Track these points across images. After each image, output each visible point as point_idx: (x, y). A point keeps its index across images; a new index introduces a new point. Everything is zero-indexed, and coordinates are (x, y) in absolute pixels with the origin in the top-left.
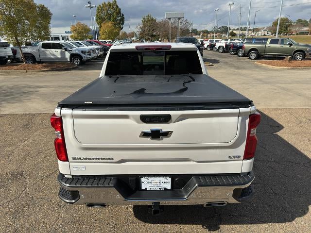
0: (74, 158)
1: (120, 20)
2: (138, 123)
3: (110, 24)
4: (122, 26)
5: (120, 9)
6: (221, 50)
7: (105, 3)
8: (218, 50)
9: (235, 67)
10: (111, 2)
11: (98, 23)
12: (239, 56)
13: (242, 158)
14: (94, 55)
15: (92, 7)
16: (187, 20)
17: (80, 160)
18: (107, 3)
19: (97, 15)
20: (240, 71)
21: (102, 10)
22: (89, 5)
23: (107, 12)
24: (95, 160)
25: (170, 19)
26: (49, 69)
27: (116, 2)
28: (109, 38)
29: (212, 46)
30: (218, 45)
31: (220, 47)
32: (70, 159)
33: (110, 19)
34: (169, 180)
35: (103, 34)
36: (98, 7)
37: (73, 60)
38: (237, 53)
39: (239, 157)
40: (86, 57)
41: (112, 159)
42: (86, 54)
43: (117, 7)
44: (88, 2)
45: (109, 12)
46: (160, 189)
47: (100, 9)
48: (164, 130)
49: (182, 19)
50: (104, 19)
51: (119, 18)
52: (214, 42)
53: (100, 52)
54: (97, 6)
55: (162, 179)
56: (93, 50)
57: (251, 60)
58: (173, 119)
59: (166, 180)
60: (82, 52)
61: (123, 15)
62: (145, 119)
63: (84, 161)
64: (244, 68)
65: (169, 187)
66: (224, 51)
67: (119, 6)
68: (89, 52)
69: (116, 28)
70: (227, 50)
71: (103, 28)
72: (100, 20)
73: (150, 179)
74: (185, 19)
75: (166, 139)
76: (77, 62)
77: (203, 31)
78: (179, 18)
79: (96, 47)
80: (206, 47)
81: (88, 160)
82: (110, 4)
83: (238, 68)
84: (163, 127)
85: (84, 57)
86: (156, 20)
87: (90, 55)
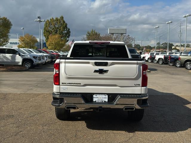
0: (63, 83)
1: (66, 34)
2: (93, 66)
3: (57, 36)
4: (68, 39)
5: (66, 25)
6: (161, 62)
7: (53, 18)
8: (158, 62)
9: (170, 73)
10: (59, 18)
11: (45, 36)
12: (176, 67)
13: (141, 85)
14: (43, 61)
15: (42, 21)
16: (129, 36)
17: (65, 84)
18: (55, 19)
19: (45, 29)
20: (173, 76)
21: (49, 24)
22: (38, 20)
23: (55, 26)
24: (72, 85)
25: (113, 34)
26: (4, 69)
27: (63, 18)
28: (55, 49)
29: (152, 58)
30: (157, 57)
31: (159, 59)
32: (61, 84)
33: (56, 33)
34: (107, 96)
35: (49, 45)
36: (46, 22)
37: (25, 64)
38: (175, 65)
39: (139, 85)
40: (36, 62)
41: (80, 84)
42: (37, 59)
43: (64, 22)
44: (38, 17)
45: (57, 26)
46: (102, 101)
47: (49, 23)
48: (105, 69)
49: (124, 35)
50: (52, 32)
51: (66, 32)
52: (155, 55)
53: (48, 59)
54: (46, 20)
55: (103, 96)
56: (43, 57)
57: (187, 70)
58: (109, 64)
59: (105, 97)
60: (34, 57)
61: (69, 29)
62: (96, 64)
63: (67, 85)
64: (178, 74)
65: (107, 100)
66: (163, 63)
67: (65, 21)
68: (40, 58)
69: (62, 40)
70: (165, 61)
71: (50, 39)
72: (47, 33)
73: (98, 96)
74: (127, 35)
75: (105, 74)
76: (28, 66)
77: (146, 47)
78: (122, 34)
79: (45, 54)
80: (147, 59)
81: (69, 84)
82: (57, 19)
83: (173, 74)
84: (104, 68)
85: (35, 62)
86: (99, 35)
87: (40, 60)
